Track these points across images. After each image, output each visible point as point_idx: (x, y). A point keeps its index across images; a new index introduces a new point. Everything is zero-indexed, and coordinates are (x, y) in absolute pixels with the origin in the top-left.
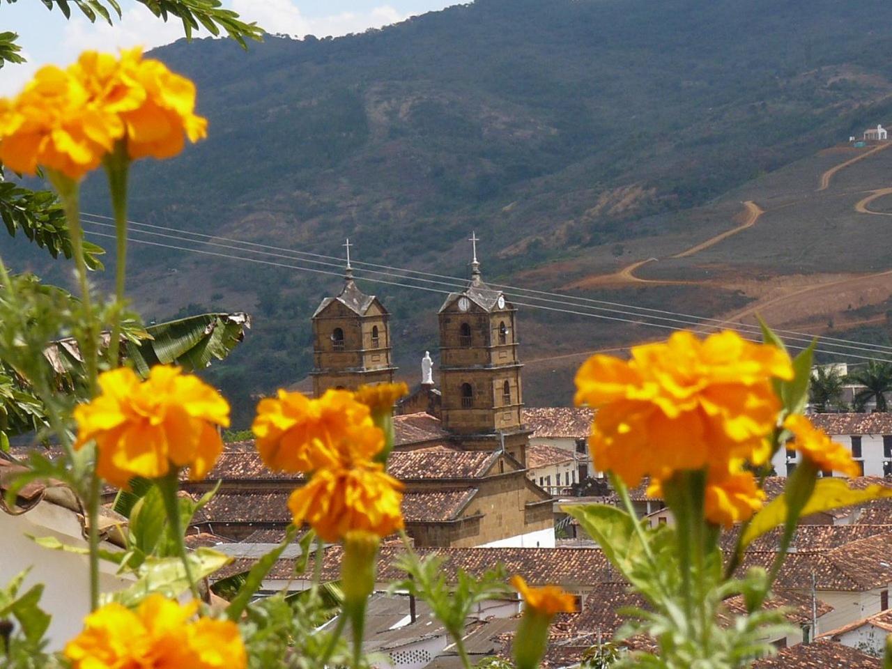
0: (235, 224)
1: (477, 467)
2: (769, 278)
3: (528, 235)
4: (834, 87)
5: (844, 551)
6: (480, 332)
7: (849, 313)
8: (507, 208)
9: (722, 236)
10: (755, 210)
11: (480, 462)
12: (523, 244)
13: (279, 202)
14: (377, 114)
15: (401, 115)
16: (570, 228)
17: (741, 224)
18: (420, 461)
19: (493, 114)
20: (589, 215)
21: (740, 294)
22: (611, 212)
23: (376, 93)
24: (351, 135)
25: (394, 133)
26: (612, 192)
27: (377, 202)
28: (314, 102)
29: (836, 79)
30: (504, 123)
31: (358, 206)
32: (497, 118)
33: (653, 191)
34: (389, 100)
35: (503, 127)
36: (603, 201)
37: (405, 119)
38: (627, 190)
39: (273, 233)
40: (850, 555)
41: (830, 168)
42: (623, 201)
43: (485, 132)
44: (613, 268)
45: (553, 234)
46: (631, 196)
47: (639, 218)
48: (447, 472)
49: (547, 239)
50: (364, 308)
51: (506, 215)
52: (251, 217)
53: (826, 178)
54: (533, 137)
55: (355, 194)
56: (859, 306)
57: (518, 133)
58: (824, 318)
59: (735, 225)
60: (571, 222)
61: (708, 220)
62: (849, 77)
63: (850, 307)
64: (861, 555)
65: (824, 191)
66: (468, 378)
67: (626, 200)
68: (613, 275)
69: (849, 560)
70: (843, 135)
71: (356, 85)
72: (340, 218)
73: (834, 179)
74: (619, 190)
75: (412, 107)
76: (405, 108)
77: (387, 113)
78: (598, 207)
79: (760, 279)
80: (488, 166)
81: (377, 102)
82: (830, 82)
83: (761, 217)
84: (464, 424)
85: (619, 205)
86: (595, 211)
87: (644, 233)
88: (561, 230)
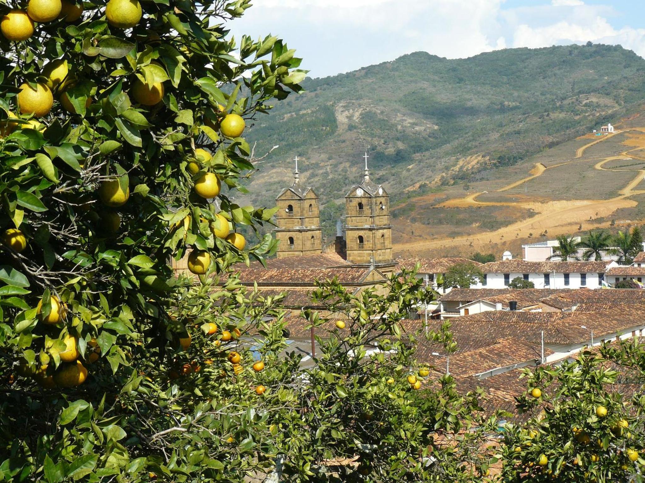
0: (265, 174)
1: (360, 276)
2: (547, 202)
3: (420, 181)
4: (586, 105)
5: (563, 322)
6: (368, 207)
7: (591, 221)
8: (410, 167)
9: (523, 181)
10: (542, 169)
11: (361, 274)
12: (417, 185)
13: (289, 163)
14: (342, 118)
15: (355, 118)
16: (443, 177)
17: (533, 175)
18: (328, 273)
19: (403, 118)
20: (453, 170)
21: (532, 211)
22: (465, 169)
23: (342, 106)
24: (328, 128)
25: (351, 127)
26: (466, 158)
27: (341, 163)
28: (309, 111)
29: (588, 101)
30: (409, 123)
31: (331, 165)
32: (406, 120)
33: (488, 158)
34: (348, 110)
35: (409, 125)
36: (461, 163)
37: (357, 121)
38: (474, 157)
39: (285, 179)
40: (567, 325)
41: (582, 146)
42: (472, 163)
43: (399, 127)
44: (463, 196)
45: (434, 180)
46: (476, 161)
47: (479, 171)
48: (342, 279)
49: (430, 183)
50: (305, 194)
51: (409, 170)
52: (274, 171)
53: (580, 152)
54: (424, 130)
55: (329, 159)
56: (596, 217)
57: (417, 128)
58: (576, 223)
59: (530, 175)
60: (444, 174)
61: (516, 173)
62: (594, 100)
63: (591, 218)
64: (573, 325)
65: (579, 158)
66: (361, 233)
67: (473, 163)
68: (463, 200)
69: (566, 327)
70: (590, 129)
71: (331, 103)
72: (321, 171)
73: (584, 152)
74: (469, 157)
75: (361, 114)
76: (357, 115)
77: (347, 117)
78: (458, 166)
79: (542, 203)
80: (401, 146)
81: (342, 111)
82: (584, 103)
83: (545, 171)
84: (359, 258)
85: (469, 165)
86: (457, 168)
87: (482, 179)
88: (437, 179)
